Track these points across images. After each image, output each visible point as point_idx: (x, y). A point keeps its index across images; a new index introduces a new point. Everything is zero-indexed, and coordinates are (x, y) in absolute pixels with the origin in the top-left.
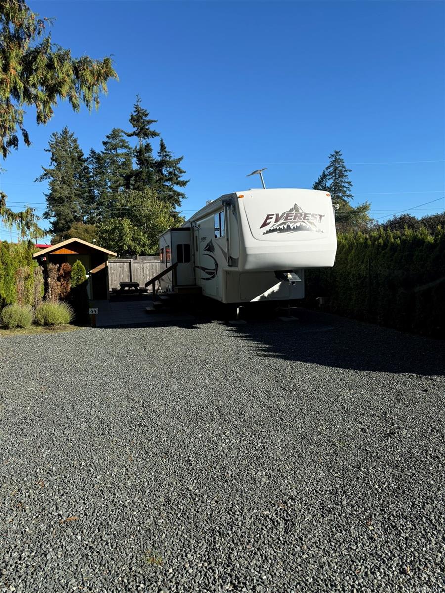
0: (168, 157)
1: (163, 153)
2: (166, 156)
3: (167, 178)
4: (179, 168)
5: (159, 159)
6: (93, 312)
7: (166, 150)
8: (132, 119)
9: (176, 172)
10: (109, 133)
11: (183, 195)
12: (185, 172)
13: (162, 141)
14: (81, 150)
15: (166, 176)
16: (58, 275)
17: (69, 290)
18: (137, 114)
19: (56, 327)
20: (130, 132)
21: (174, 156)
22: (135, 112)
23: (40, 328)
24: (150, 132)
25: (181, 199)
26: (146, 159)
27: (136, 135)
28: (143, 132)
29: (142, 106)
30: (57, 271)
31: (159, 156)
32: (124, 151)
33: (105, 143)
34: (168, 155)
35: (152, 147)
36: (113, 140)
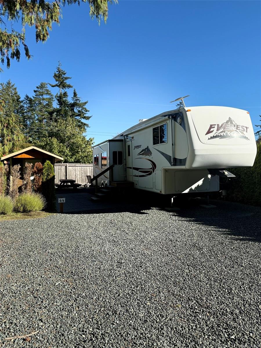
0: (78, 101)
1: (75, 98)
2: (77, 100)
3: (77, 114)
4: (85, 108)
5: (72, 102)
6: (61, 201)
7: (77, 96)
8: (55, 76)
9: (83, 110)
10: (39, 85)
11: (87, 125)
12: (89, 111)
13: (74, 90)
14: (19, 95)
15: (76, 113)
16: (32, 171)
17: (40, 184)
18: (59, 73)
19: (32, 213)
20: (54, 84)
21: (82, 101)
22: (57, 72)
23: (19, 215)
24: (67, 85)
25: (86, 128)
26: (63, 101)
27: (58, 86)
28: (62, 85)
29: (61, 68)
30: (32, 168)
31: (73, 100)
32: (48, 97)
33: (35, 91)
34: (78, 100)
35: (68, 94)
36: (41, 89)
